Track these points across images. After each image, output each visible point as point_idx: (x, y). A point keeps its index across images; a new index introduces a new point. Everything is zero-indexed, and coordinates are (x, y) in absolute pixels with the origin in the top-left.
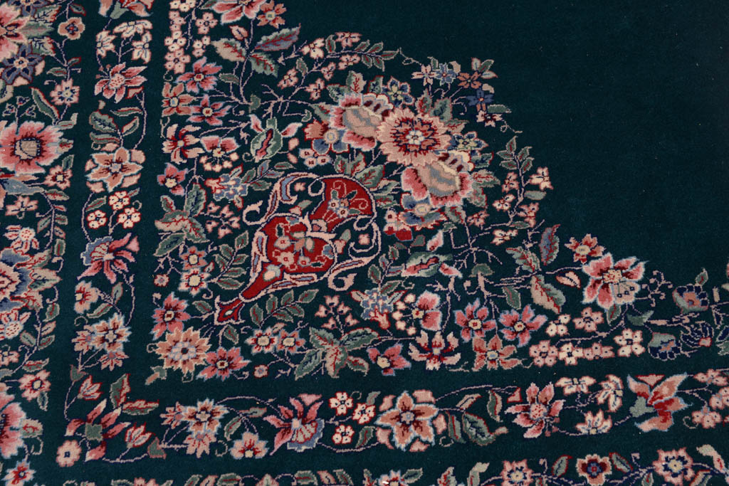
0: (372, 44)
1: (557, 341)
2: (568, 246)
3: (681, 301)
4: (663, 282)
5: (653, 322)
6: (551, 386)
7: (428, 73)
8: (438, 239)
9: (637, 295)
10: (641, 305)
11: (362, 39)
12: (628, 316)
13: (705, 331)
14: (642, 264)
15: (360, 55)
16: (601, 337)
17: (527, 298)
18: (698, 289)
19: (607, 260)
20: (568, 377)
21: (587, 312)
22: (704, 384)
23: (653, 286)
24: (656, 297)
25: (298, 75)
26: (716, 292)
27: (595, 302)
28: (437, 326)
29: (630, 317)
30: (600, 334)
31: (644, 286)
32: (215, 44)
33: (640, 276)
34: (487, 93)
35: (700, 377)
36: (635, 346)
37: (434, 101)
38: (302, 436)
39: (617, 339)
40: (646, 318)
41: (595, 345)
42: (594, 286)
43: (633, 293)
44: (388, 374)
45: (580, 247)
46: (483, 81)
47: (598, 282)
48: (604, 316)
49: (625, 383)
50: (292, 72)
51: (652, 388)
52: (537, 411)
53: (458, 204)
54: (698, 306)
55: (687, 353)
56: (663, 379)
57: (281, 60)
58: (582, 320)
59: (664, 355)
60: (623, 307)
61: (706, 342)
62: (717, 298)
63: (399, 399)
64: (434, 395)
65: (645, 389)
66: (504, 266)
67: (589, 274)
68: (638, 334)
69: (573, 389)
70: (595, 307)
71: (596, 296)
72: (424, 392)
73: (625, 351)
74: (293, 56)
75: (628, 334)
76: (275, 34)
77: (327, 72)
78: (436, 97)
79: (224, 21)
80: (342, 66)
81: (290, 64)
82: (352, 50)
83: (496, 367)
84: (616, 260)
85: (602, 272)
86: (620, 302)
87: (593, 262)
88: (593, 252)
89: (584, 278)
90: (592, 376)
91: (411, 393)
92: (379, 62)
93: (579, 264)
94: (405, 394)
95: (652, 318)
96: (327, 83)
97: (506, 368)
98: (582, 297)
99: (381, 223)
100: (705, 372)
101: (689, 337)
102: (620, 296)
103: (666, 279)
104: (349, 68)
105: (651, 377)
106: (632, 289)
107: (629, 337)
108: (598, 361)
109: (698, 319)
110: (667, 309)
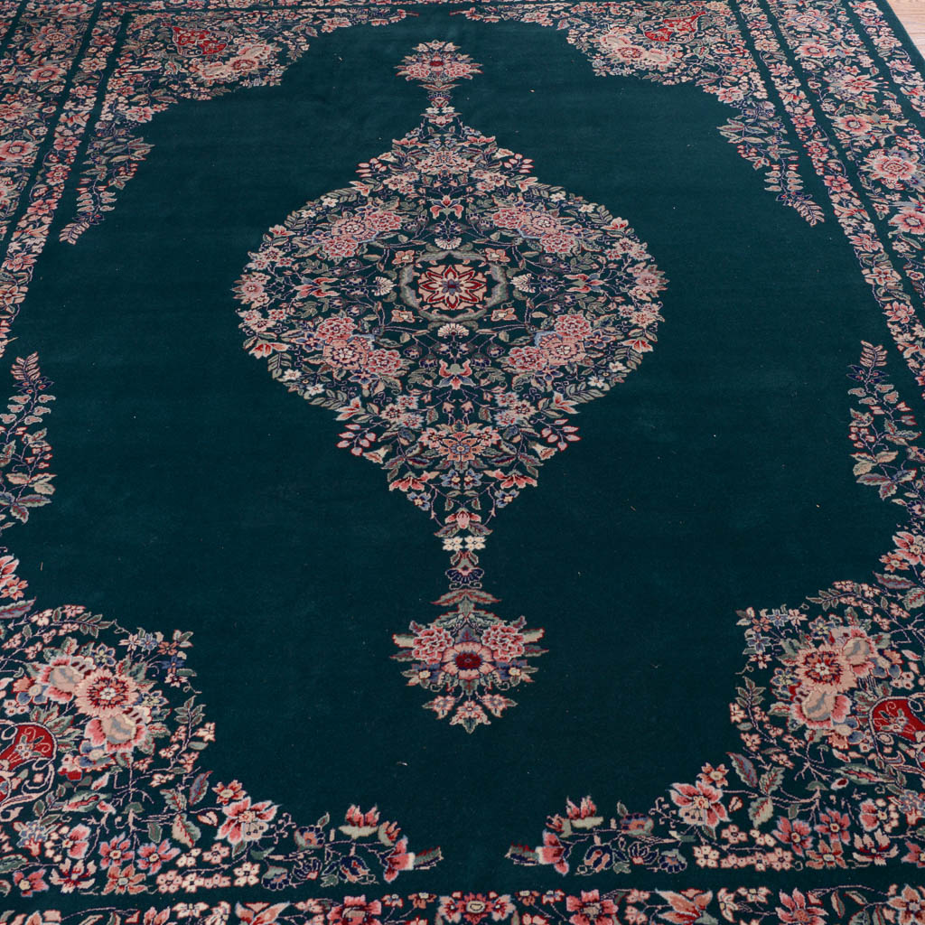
0: (93, 615)
1: (183, 872)
2: (214, 789)
3: (300, 840)
4: (290, 823)
5: (271, 857)
6: (167, 911)
7: (133, 641)
8: (103, 781)
9: (264, 834)
10: (265, 843)
11: (85, 611)
12: (251, 852)
13: (315, 866)
14: (275, 807)
15: (79, 624)
16: (223, 869)
17: (167, 832)
18: (318, 830)
19: (246, 804)
20: (185, 902)
21: (217, 847)
22: (301, 912)
23: (280, 827)
24: (280, 835)
25: (22, 639)
26: (332, 832)
27: (226, 839)
28: (81, 855)
29: (252, 852)
30: (222, 866)
31: (272, 826)
33: (271, 818)
34: (180, 659)
35: (300, 906)
36: (250, 877)
37: (133, 664)
39: (236, 871)
40: (266, 854)
41: (216, 875)
42: (229, 825)
43: (261, 832)
44: (26, 895)
45: (225, 791)
46: (178, 649)
47: (233, 821)
48: (230, 851)
49: (233, 909)
50: (17, 636)
51: (256, 914)
53: (129, 750)
54: (314, 845)
55: (294, 885)
56: (268, 907)
57: (10, 626)
58: (210, 853)
59: (273, 886)
60: (249, 843)
61: (313, 876)
62: (332, 837)
63: (30, 917)
64: (62, 916)
65: (250, 915)
66: (155, 804)
67: (227, 814)
68: (257, 867)
69: (187, 914)
70: (224, 843)
71: (228, 833)
72: (53, 912)
73: (241, 882)
74: (22, 623)
75: (247, 866)
76: (12, 605)
77: (47, 638)
78: (135, 660)
80: (62, 633)
81: (18, 629)
82: (73, 620)
83: (123, 892)
84: (253, 802)
85: (239, 813)
86: (248, 839)
87: (233, 805)
88: (235, 795)
89: (221, 817)
90: (206, 902)
91: (41, 914)
92: (94, 630)
93: (220, 805)
94: (37, 913)
95: (272, 853)
96: (45, 646)
97: (131, 893)
98: (216, 834)
99: (57, 764)
100: (305, 901)
101: (300, 871)
102: (249, 833)
103: (292, 821)
104: (67, 634)
105: (258, 904)
106: (261, 828)
107: (248, 869)
108: (216, 889)
109: (312, 855)
110: (288, 846)
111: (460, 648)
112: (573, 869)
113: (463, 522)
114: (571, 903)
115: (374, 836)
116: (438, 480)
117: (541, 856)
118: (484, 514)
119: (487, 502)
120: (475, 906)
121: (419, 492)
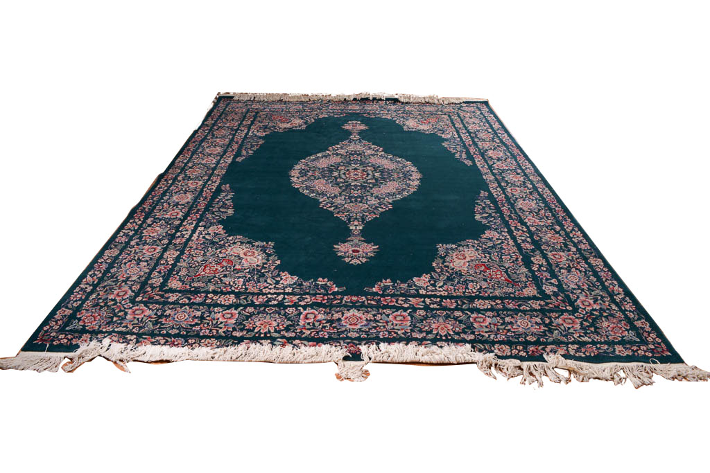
0: (245, 238)
1: (270, 289)
2: (280, 273)
3: (304, 284)
6: (265, 296)
7: (257, 244)
8: (248, 270)
10: (294, 284)
11: (243, 237)
12: (290, 286)
13: (308, 289)
14: (297, 277)
15: (241, 240)
17: (266, 281)
18: (310, 282)
19: (289, 276)
20: (271, 295)
21: (280, 284)
23: (299, 281)
24: (299, 283)
26: (314, 283)
28: (241, 285)
30: (282, 288)
31: (296, 281)
32: (206, 236)
33: (296, 279)
34: (271, 248)
35: (304, 296)
38: (198, 300)
39: (286, 289)
40: (294, 286)
41: (280, 290)
42: (284, 280)
44: (225, 292)
45: (283, 274)
46: (270, 246)
48: (284, 285)
51: (291, 298)
52: (260, 300)
53: (255, 265)
54: (308, 285)
55: (302, 292)
56: (294, 296)
57: (221, 239)
58: (278, 286)
59: (296, 292)
60: (290, 284)
61: (308, 291)
63: (226, 296)
64: (235, 296)
65: (289, 298)
66: (263, 275)
68: (291, 289)
69: (271, 297)
70: (282, 284)
71: (283, 282)
72: (232, 295)
73: (287, 291)
75: (289, 288)
76: (221, 235)
77: (231, 242)
78: (257, 247)
79: (209, 232)
82: (239, 239)
83: (253, 292)
84: (291, 276)
85: (287, 278)
88: (286, 275)
89: (282, 279)
90: (276, 295)
92: (245, 241)
93: (281, 276)
94: (228, 295)
95: (296, 286)
96: (231, 244)
97: (255, 292)
98: (280, 282)
99: (234, 267)
101: (304, 290)
102: (289, 282)
103: (302, 280)
104: (237, 241)
105: (291, 296)
106: (293, 281)
108: (279, 292)
109: (308, 287)
110: (301, 285)
111: (353, 249)
112: (383, 292)
113: (356, 223)
114: (382, 299)
115: (326, 284)
116: (349, 215)
117: (374, 290)
118: (363, 222)
119: (363, 220)
120: (354, 298)
121: (343, 217)
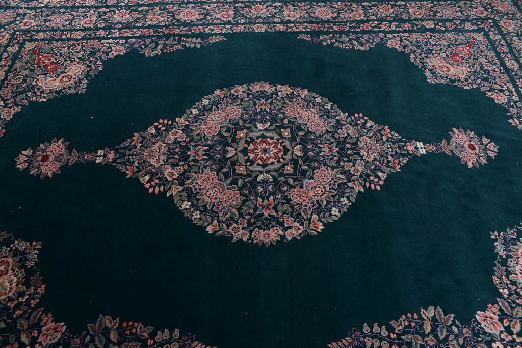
0: (496, 271)
7: (502, 253)
11: (495, 275)
15: (502, 276)
25: (518, 298)
32: (515, 332)
34: (504, 234)
37: (512, 251)
46: (499, 236)
50: (517, 301)
57: (514, 305)
74: (510, 301)
76: (502, 308)
78: (510, 250)
79: (503, 329)
80: (508, 282)
82: (501, 279)
92: (503, 269)
96: (518, 288)
104: (509, 280)
116: (392, 155)
118: (406, 142)
121: (400, 162)
